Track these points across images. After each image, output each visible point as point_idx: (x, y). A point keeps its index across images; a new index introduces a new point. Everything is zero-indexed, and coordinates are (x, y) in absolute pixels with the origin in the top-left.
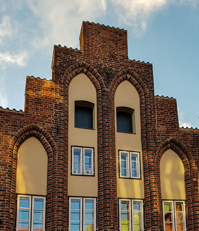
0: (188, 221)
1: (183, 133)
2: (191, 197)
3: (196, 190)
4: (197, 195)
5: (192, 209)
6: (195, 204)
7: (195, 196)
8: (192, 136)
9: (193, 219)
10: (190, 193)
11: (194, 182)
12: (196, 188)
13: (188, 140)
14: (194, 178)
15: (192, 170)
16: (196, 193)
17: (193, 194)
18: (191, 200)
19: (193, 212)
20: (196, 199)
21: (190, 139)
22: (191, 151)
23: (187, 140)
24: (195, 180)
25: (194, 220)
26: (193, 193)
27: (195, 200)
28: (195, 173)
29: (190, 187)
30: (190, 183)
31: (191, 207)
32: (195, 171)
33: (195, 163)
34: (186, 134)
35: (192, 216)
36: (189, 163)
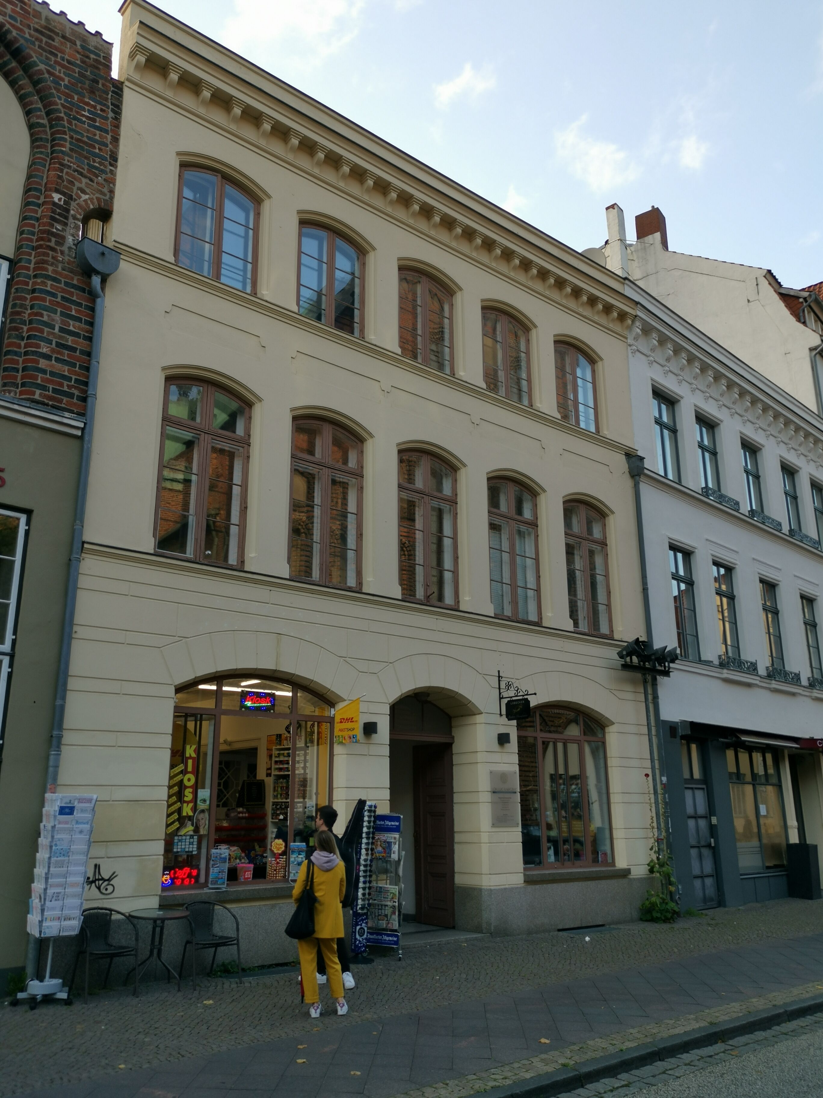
0: (8, 338)
1: (43, 22)
2: (34, 253)
3: (55, 237)
4: (55, 254)
5: (28, 297)
6: (44, 284)
7: (48, 255)
8: (78, 52)
9: (25, 334)
10: (31, 240)
11: (54, 204)
12: (56, 229)
13: (59, 55)
14: (57, 191)
15: (54, 163)
16: (52, 244)
17: (40, 246)
18: (32, 266)
19: (29, 311)
20: (50, 268)
21: (66, 57)
22: (63, 97)
23: (56, 56)
24: (60, 199)
25: (29, 337)
26: (42, 243)
27: (46, 270)
28: (65, 176)
29: (38, 219)
30: (39, 206)
31: (28, 292)
32: (65, 170)
33: (71, 143)
34: (57, 34)
35: (24, 323)
36: (52, 134)
